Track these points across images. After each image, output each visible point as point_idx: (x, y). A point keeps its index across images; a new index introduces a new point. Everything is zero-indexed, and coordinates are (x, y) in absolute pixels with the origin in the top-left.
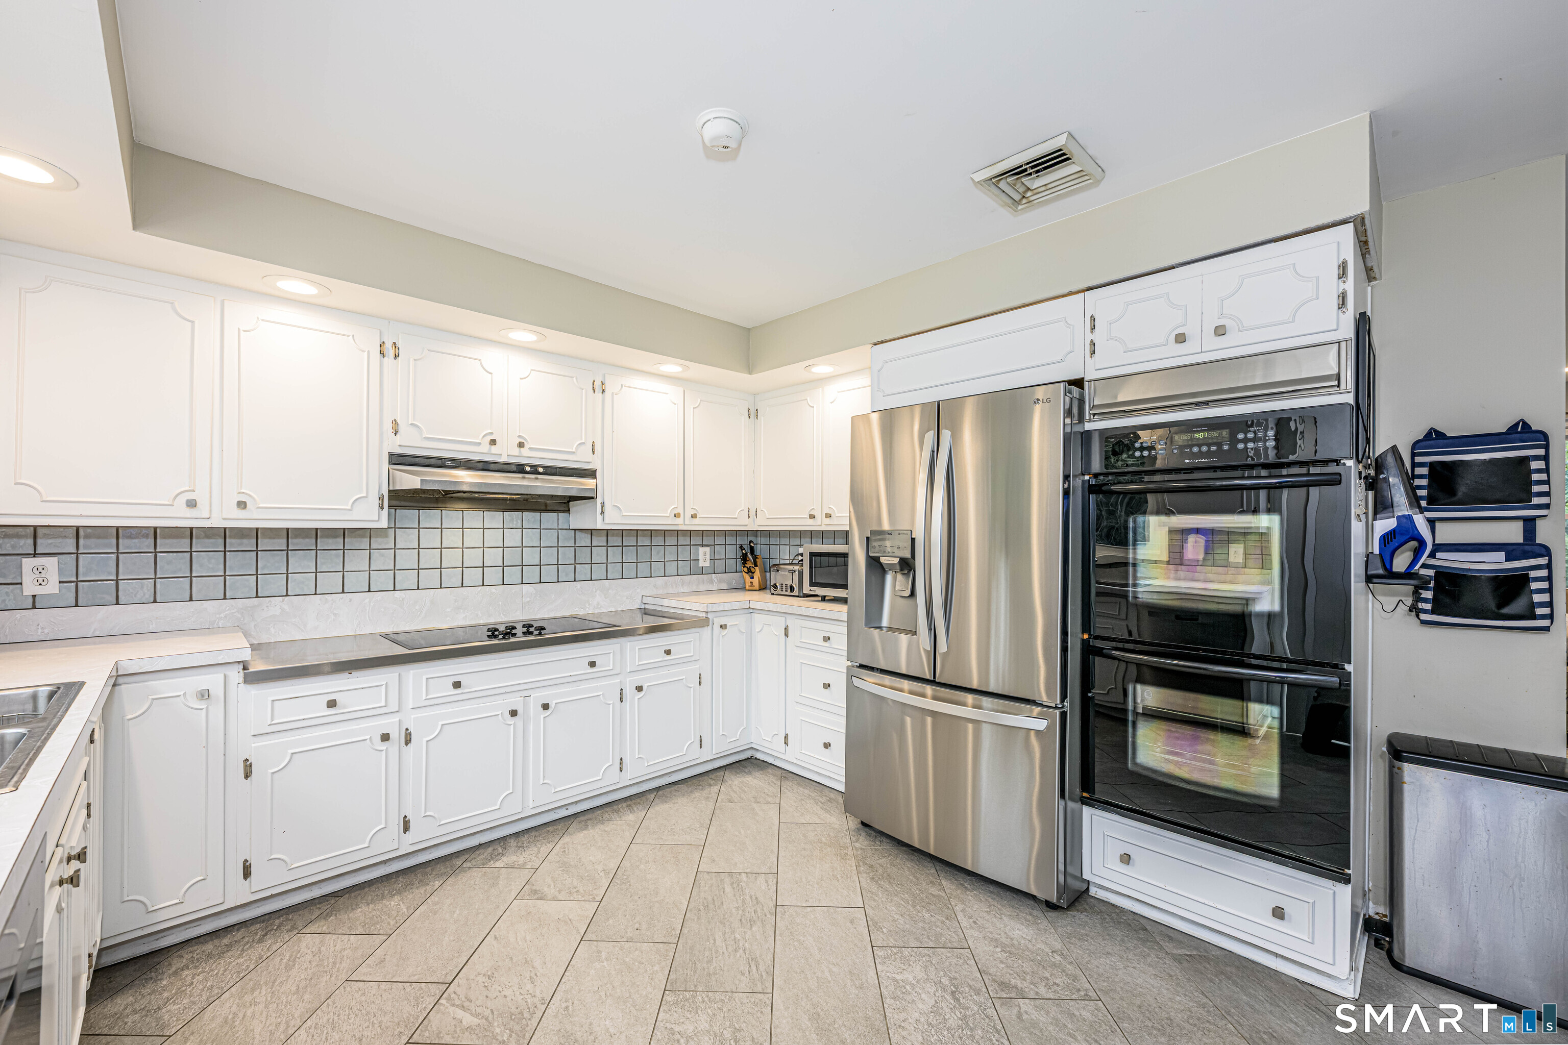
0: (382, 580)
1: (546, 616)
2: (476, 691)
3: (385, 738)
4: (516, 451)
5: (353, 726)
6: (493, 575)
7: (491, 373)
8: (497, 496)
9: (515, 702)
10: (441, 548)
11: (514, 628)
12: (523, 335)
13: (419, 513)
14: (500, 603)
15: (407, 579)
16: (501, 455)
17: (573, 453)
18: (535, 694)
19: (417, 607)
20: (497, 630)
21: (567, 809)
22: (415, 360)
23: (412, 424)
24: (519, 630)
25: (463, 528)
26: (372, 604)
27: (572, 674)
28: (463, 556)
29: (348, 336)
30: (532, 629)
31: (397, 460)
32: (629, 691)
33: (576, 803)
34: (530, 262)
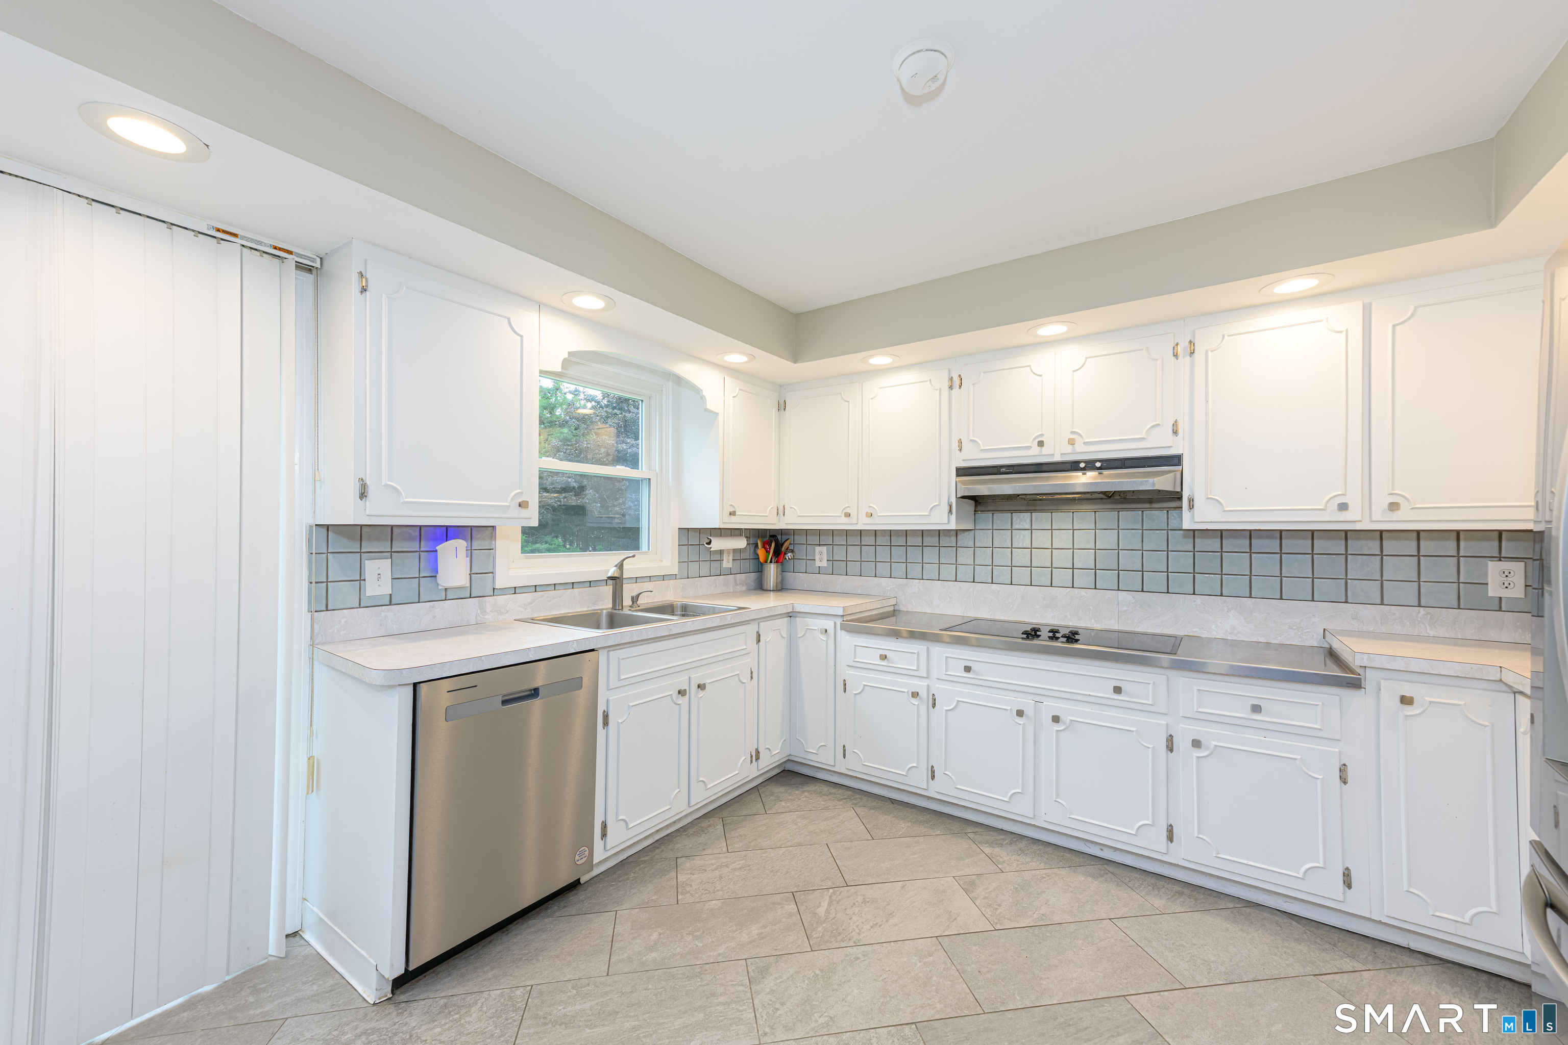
0: (983, 573)
1: (1150, 631)
2: (986, 680)
3: (915, 695)
4: (1069, 449)
5: (898, 679)
6: (1085, 578)
7: (1041, 376)
8: (1068, 496)
9: (1026, 703)
10: (1031, 548)
11: (1039, 630)
12: (1051, 329)
13: (1012, 516)
14: (1091, 607)
15: (1002, 574)
16: (1053, 455)
17: (1143, 439)
18: (1048, 703)
19: (1010, 600)
20: (1057, 632)
21: (1102, 850)
22: (973, 385)
23: (971, 440)
24: (1045, 633)
25: (1052, 529)
26: (975, 593)
27: (1091, 694)
28: (1052, 556)
29: (927, 381)
30: (1058, 635)
31: (962, 472)
32: (1182, 743)
33: (1116, 849)
34: (1032, 256)
